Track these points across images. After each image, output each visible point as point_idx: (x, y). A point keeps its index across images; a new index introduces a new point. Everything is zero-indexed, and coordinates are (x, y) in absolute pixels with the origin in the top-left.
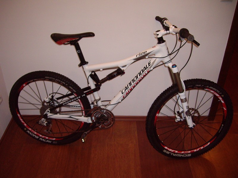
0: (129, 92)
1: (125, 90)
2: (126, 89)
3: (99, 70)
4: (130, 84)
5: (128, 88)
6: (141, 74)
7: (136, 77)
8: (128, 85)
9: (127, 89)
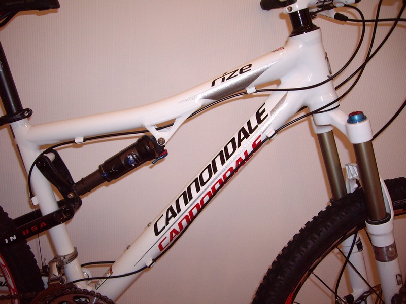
0: (183, 230)
1: (168, 220)
2: (170, 215)
3: (72, 142)
4: (187, 195)
5: (179, 210)
6: (228, 157)
7: (209, 167)
8: (177, 202)
9: (174, 215)
